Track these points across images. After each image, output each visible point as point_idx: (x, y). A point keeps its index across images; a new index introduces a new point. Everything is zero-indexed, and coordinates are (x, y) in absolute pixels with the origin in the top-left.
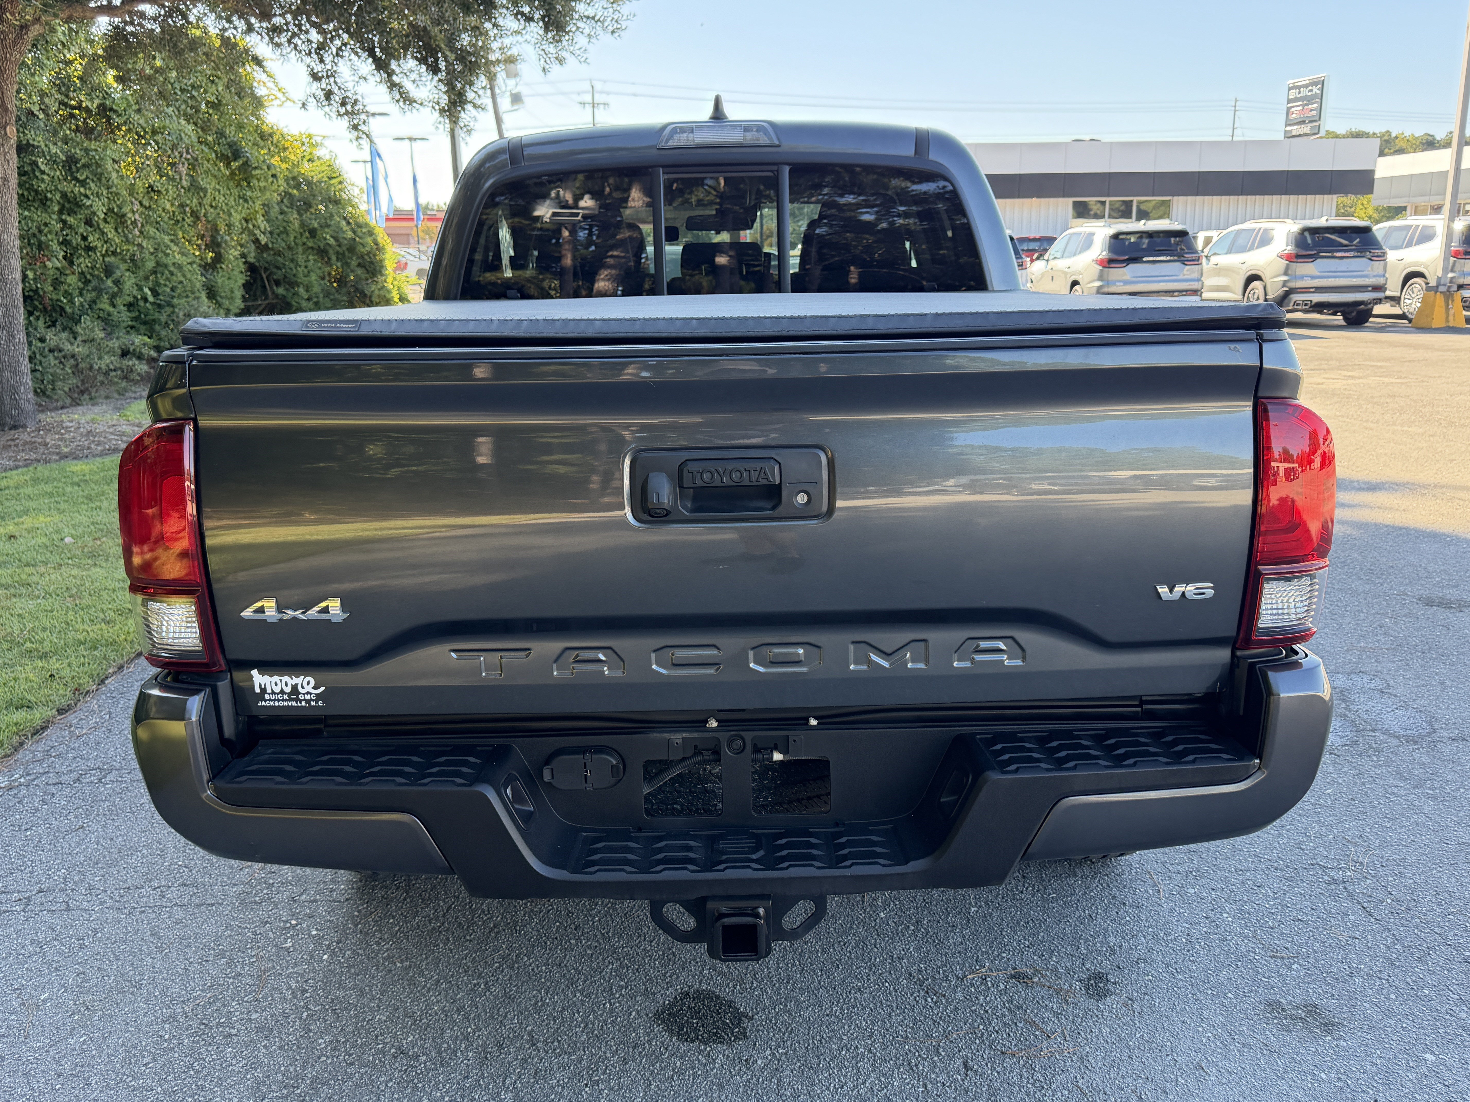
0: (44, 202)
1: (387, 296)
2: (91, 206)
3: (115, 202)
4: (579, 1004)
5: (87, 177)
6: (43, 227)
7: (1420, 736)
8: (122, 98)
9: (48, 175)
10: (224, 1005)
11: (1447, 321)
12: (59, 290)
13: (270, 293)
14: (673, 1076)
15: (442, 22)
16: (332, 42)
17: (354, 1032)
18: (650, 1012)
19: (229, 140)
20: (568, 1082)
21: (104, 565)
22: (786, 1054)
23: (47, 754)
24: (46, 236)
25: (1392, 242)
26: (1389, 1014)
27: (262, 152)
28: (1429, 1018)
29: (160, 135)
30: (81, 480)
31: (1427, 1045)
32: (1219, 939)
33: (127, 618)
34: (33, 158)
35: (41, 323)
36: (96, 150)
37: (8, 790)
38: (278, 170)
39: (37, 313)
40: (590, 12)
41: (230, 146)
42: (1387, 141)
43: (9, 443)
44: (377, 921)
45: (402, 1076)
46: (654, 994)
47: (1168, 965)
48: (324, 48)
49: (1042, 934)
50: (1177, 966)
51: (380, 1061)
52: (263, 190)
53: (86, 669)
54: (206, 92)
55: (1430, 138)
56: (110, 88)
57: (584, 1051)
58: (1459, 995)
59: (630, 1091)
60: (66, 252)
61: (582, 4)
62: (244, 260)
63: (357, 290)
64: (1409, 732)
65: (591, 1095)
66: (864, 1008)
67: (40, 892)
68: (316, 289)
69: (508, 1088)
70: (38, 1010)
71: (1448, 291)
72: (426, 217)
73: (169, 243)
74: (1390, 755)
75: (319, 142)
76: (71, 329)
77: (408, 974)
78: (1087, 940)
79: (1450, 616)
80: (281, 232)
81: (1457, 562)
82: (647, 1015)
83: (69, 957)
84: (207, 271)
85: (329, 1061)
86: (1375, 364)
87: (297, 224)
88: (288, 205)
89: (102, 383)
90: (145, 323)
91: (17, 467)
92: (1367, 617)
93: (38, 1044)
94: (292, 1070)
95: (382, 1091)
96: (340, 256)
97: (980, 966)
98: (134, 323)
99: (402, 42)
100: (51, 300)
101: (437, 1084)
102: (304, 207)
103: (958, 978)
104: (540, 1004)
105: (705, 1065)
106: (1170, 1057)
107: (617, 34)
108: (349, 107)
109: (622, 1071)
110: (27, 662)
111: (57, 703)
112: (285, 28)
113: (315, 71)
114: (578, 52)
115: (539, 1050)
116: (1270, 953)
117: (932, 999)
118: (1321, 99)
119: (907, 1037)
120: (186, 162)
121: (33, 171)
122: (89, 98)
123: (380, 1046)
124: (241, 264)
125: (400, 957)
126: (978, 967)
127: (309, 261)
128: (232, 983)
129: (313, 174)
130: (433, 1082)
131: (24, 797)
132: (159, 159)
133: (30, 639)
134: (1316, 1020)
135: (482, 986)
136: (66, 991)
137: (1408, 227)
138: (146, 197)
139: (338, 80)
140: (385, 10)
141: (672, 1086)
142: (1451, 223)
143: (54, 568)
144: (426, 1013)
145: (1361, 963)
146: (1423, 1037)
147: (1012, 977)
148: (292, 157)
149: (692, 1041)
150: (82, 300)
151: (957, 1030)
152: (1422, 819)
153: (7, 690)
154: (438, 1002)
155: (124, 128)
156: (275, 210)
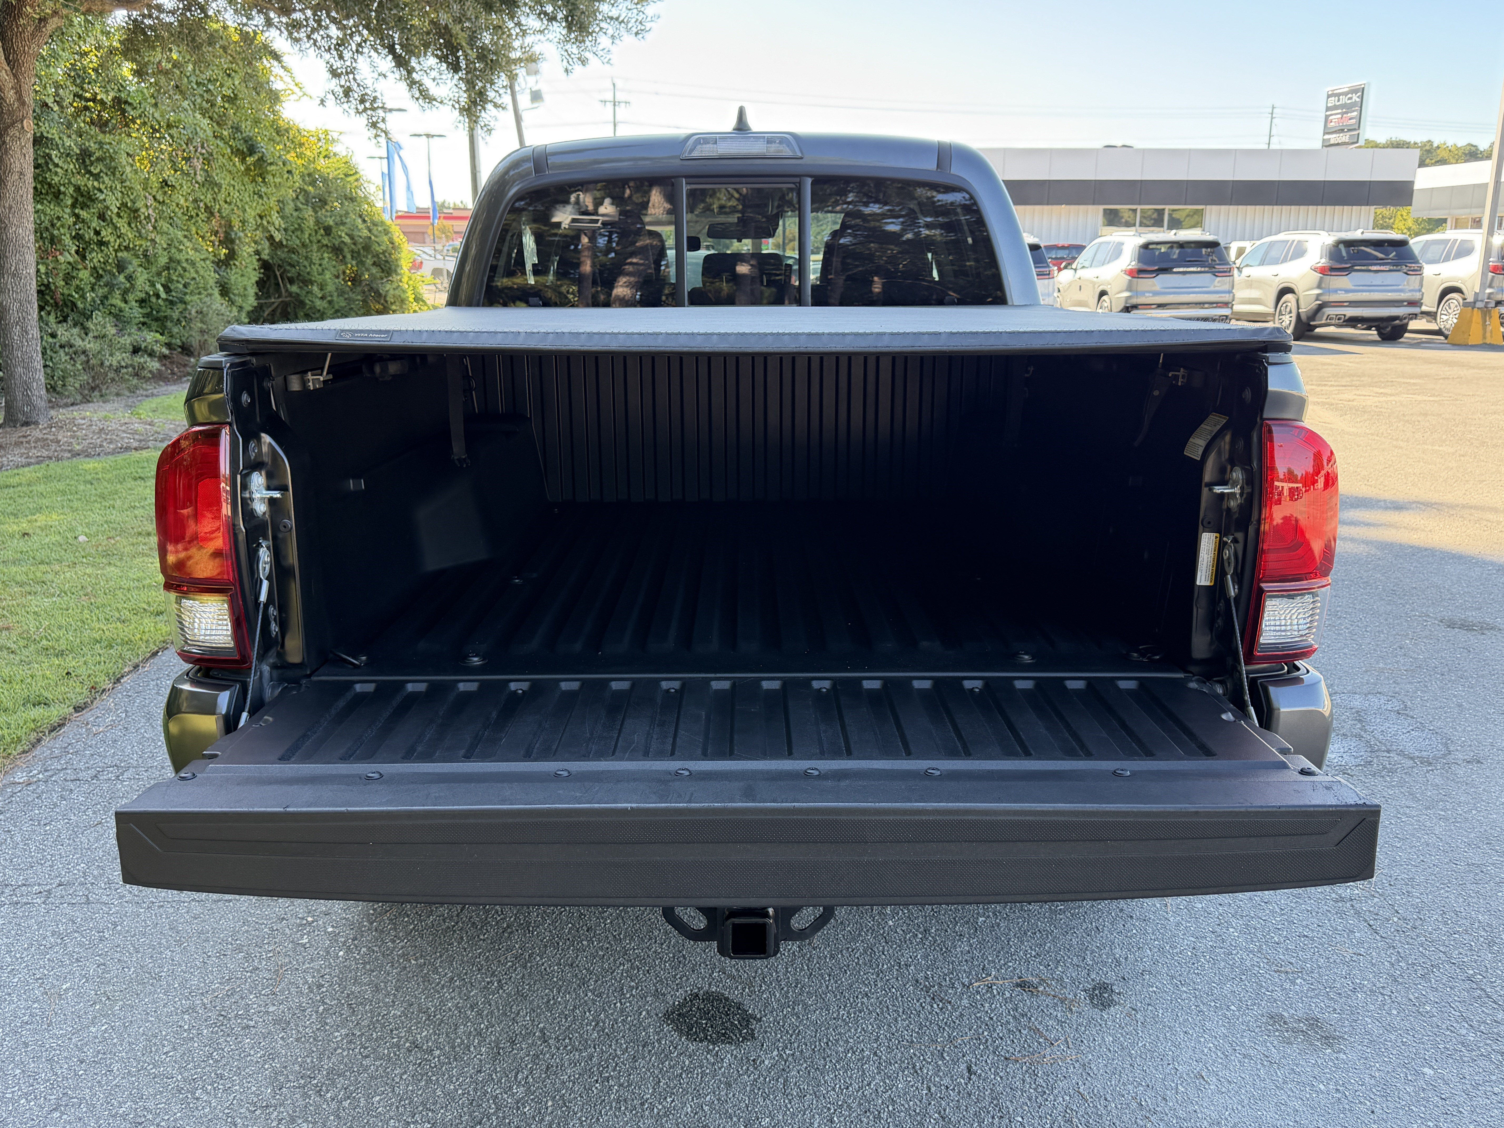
0: (57, 195)
1: (402, 296)
2: (104, 200)
3: (129, 196)
4: (590, 1003)
5: (101, 171)
6: (55, 221)
7: (1436, 758)
8: (137, 91)
9: (62, 168)
10: (242, 998)
11: (1484, 338)
12: (71, 285)
13: (283, 290)
14: (681, 1074)
15: (464, 20)
16: (351, 38)
17: (369, 1026)
18: (660, 1012)
19: (244, 135)
20: (579, 1078)
21: (119, 564)
22: (793, 1055)
23: (65, 750)
24: (59, 229)
25: (1429, 255)
26: (1390, 1028)
27: (278, 148)
28: (1430, 1033)
29: (175, 129)
30: (93, 478)
31: (1425, 1059)
32: (1224, 953)
33: (142, 617)
34: (47, 151)
35: (52, 319)
36: (110, 144)
37: (26, 786)
38: (294, 166)
39: (48, 309)
40: (614, 13)
41: (246, 141)
42: (1428, 151)
43: (21, 439)
44: (392, 920)
45: (416, 1069)
46: (664, 995)
47: (1172, 977)
48: (344, 45)
49: (1049, 945)
50: (1182, 979)
51: (395, 1054)
52: (278, 186)
53: (102, 668)
54: (222, 85)
55: (1473, 149)
56: (125, 81)
57: (594, 1048)
58: (1460, 1012)
59: (640, 1088)
60: (79, 247)
61: (606, 5)
62: (257, 257)
63: (371, 289)
64: (1424, 754)
65: (601, 1091)
66: (870, 1013)
67: (60, 885)
68: (331, 288)
69: (520, 1082)
70: (60, 999)
71: (1486, 307)
72: (443, 215)
73: (182, 239)
74: (1403, 776)
75: (335, 137)
76: (82, 324)
77: (422, 971)
78: (1092, 952)
79: (1472, 638)
80: (296, 229)
81: (1481, 584)
82: (657, 1015)
83: (90, 948)
84: (220, 268)
85: (345, 1053)
86: (1408, 381)
87: (311, 222)
88: (304, 202)
89: (113, 380)
90: (157, 319)
91: (29, 464)
92: (1388, 638)
93: (61, 1032)
94: (308, 1061)
95: (397, 1083)
96: (355, 255)
97: (987, 974)
98: (145, 320)
99: (423, 39)
100: (63, 294)
101: (451, 1077)
102: (319, 204)
103: (964, 985)
104: (552, 1002)
105: (713, 1064)
106: (1171, 1066)
107: (641, 36)
108: (368, 105)
109: (632, 1068)
110: (43, 660)
111: (74, 700)
112: (305, 23)
113: (334, 68)
114: (601, 53)
115: (550, 1047)
116: (1274, 968)
117: (938, 1005)
118: (1361, 107)
119: (912, 1042)
120: (201, 157)
121: (47, 163)
122: (104, 90)
123: (395, 1040)
124: (255, 261)
125: (415, 954)
126: (984, 976)
127: (323, 259)
128: (250, 977)
129: (329, 170)
130: (447, 1076)
131: (43, 792)
132: (174, 153)
133: (46, 637)
134: (1317, 1033)
135: (496, 984)
136: (87, 981)
137: (1445, 242)
138: (160, 192)
139: (357, 77)
140: (406, 6)
141: (680, 1084)
142: (1490, 238)
143: (69, 566)
144: (440, 1009)
145: (1364, 979)
146: (1423, 1052)
147: (1018, 985)
148: (308, 153)
149: (701, 1041)
150: (94, 295)
151: (962, 1036)
152: (1433, 840)
153: (24, 686)
154: (452, 998)
155: (138, 121)
156: (290, 207)
